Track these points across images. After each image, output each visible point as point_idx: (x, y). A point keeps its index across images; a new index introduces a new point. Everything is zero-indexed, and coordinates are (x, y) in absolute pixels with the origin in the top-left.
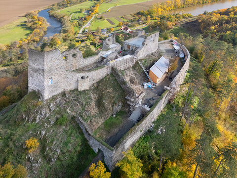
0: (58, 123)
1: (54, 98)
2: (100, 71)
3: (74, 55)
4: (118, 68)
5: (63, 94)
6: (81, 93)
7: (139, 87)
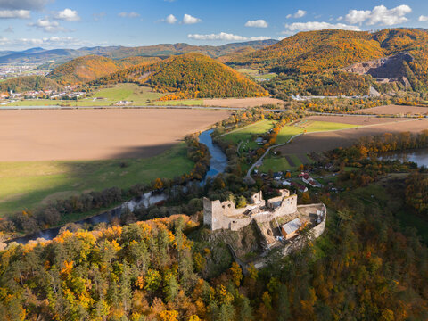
0: (219, 245)
1: (217, 231)
2: (245, 219)
3: (229, 205)
4: (258, 221)
5: (222, 230)
6: (232, 232)
7: (273, 238)
